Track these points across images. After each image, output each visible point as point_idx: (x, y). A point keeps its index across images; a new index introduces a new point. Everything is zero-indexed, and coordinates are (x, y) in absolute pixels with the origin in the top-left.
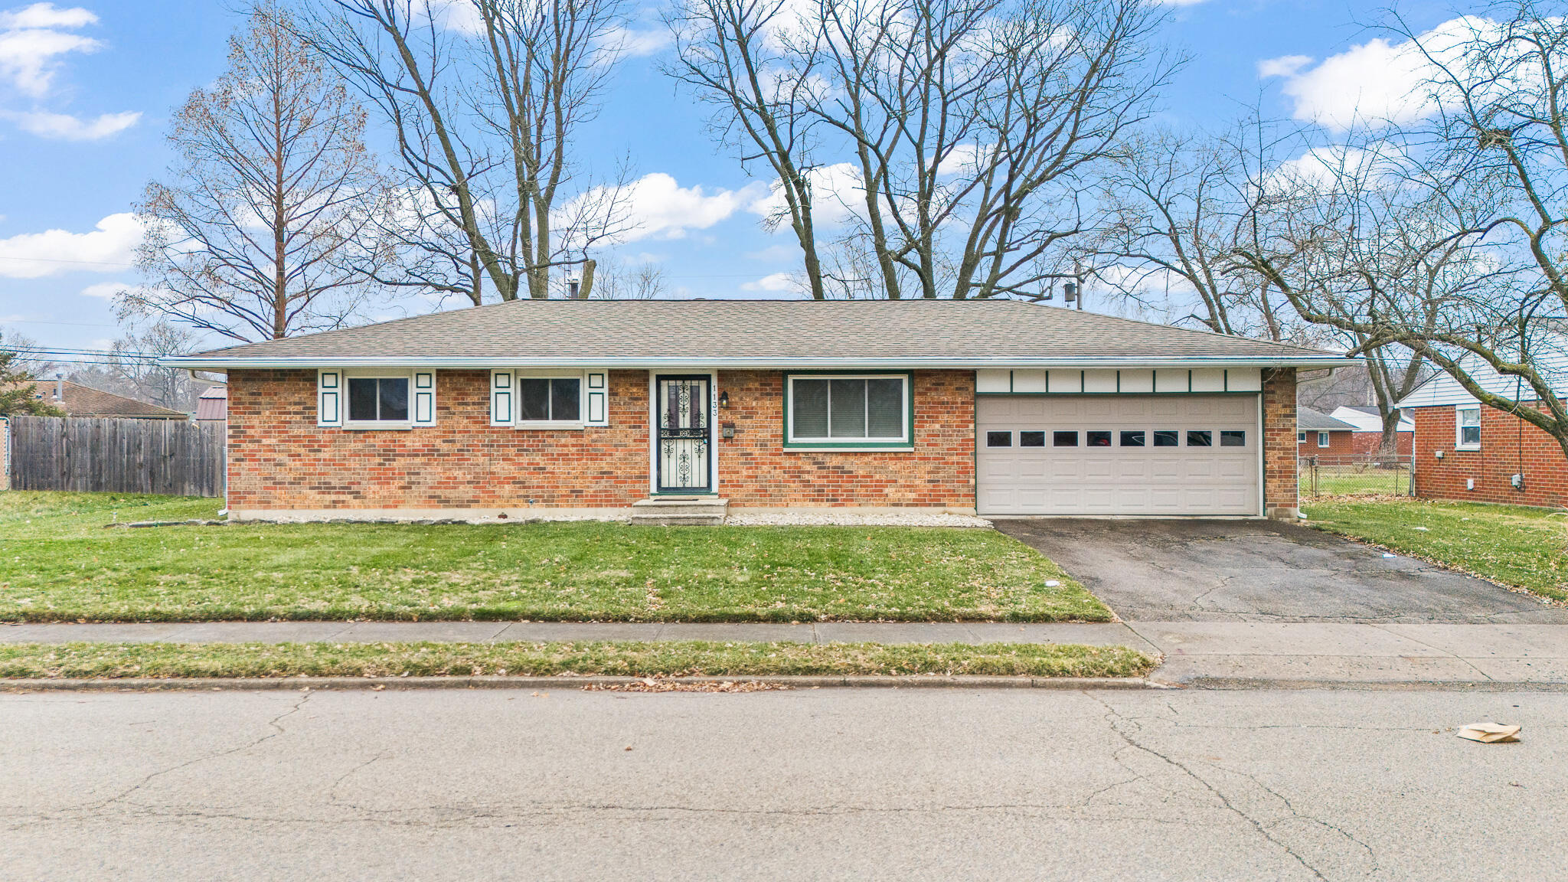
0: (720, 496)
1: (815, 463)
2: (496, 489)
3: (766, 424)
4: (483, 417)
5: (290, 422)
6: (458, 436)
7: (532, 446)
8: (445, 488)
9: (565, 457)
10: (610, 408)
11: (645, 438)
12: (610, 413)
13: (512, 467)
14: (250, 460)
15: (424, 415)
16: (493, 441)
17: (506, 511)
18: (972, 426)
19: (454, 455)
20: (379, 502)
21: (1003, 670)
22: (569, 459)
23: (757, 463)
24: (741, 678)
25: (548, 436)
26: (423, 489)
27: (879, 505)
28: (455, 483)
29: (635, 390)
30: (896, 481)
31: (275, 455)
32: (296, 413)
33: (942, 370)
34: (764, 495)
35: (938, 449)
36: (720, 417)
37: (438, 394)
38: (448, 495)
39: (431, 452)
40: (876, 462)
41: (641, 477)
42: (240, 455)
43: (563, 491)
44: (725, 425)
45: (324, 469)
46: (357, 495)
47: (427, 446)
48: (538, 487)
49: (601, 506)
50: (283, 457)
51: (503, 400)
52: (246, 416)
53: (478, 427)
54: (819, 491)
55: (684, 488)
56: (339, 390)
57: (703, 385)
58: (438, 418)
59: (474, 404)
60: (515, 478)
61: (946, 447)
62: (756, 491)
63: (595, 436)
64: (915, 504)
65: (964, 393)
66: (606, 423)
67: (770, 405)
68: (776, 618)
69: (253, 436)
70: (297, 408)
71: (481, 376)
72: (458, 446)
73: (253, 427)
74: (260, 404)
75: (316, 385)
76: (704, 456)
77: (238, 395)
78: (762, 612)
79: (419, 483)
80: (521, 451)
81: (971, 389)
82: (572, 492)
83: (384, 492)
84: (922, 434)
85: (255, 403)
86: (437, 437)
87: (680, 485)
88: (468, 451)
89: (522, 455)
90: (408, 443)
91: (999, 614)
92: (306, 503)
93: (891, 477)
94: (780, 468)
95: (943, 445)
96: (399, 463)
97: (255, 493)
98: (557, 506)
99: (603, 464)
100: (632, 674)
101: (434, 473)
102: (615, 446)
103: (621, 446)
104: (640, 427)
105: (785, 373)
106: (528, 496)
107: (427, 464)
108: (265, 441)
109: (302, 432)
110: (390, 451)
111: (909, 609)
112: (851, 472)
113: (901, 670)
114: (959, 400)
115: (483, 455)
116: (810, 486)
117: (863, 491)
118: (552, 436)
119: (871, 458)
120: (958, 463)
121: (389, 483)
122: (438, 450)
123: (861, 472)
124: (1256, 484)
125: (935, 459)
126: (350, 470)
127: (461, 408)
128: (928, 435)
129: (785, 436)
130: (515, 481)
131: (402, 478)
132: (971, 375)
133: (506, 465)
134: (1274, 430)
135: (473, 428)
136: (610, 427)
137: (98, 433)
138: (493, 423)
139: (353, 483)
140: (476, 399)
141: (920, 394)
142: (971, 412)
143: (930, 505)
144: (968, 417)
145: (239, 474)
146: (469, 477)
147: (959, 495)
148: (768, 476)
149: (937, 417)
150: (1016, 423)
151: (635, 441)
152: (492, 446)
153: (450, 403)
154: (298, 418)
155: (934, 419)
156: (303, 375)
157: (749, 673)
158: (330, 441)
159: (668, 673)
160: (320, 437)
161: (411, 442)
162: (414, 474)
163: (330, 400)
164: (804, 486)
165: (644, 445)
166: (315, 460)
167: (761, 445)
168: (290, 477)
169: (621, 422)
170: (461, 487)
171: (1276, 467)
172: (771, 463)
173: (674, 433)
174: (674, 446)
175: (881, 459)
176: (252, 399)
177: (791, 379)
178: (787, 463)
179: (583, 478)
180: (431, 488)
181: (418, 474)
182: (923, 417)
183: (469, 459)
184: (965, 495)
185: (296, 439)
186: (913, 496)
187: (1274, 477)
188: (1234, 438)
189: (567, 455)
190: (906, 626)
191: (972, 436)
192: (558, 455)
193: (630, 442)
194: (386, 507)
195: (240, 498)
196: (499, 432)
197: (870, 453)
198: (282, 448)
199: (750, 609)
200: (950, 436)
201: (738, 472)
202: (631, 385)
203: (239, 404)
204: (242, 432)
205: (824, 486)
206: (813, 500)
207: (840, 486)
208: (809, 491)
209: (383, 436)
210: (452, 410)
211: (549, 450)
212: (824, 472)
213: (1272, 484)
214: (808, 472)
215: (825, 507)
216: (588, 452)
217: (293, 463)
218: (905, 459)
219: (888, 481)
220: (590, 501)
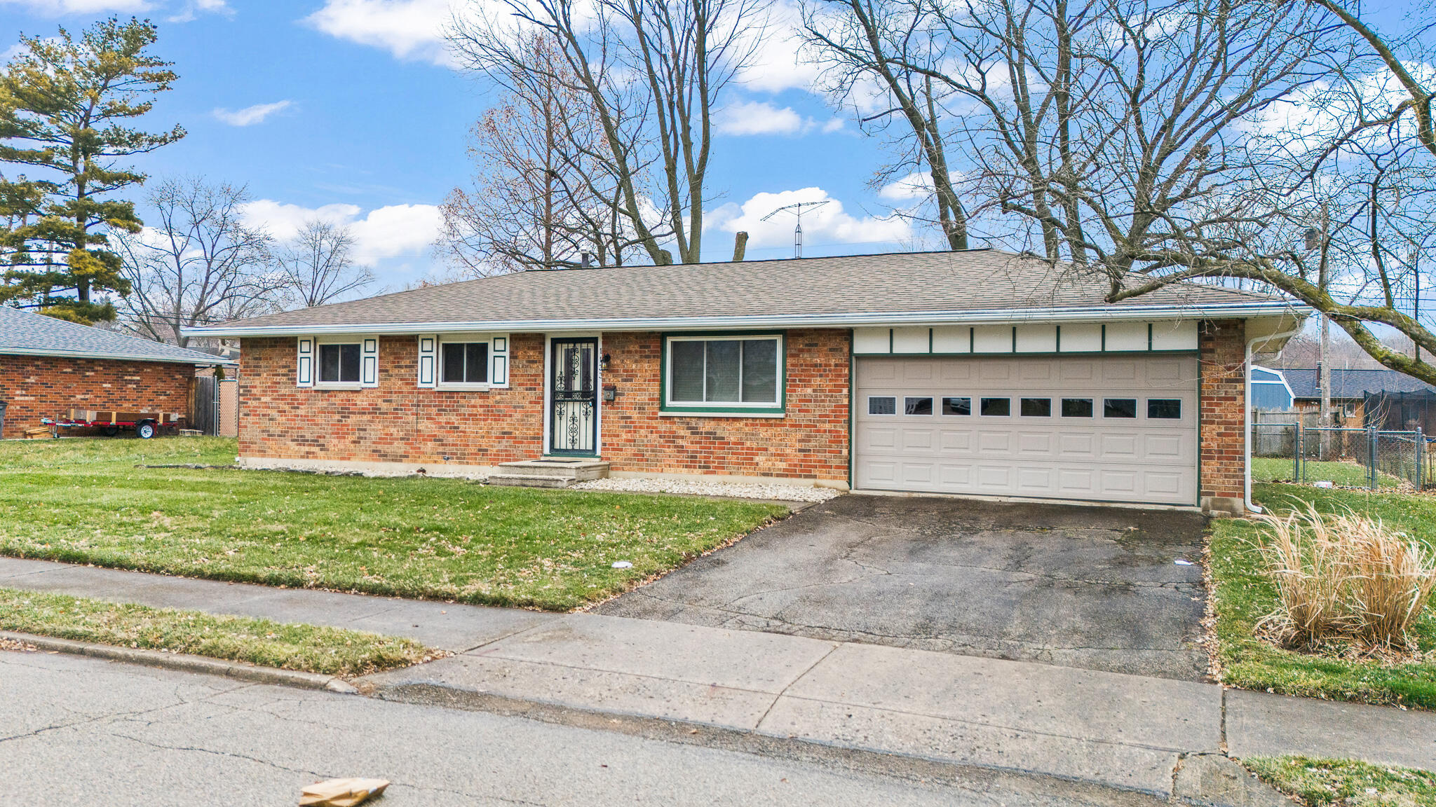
0: (602, 459)
1: (688, 428)
2: (422, 446)
3: (644, 387)
4: (412, 379)
5: (279, 383)
6: (394, 397)
7: (449, 406)
8: (384, 443)
9: (475, 417)
10: (511, 370)
11: (540, 400)
12: (511, 375)
13: (434, 426)
14: (255, 415)
15: (370, 377)
16: (420, 401)
17: (425, 466)
18: (845, 391)
19: (391, 413)
20: (337, 454)
22: (477, 420)
23: (635, 427)
25: (462, 397)
26: (368, 444)
27: (750, 474)
28: (389, 439)
29: (532, 353)
30: (766, 449)
31: (269, 411)
32: (283, 375)
33: (815, 330)
34: (641, 460)
35: (810, 416)
36: (603, 380)
37: (380, 358)
38: (386, 450)
39: (375, 410)
40: (747, 429)
41: (534, 438)
42: (247, 411)
43: (473, 449)
44: (609, 388)
45: (301, 424)
46: (323, 447)
47: (372, 405)
48: (453, 445)
50: (274, 413)
51: (428, 363)
52: (252, 377)
53: (409, 388)
54: (692, 457)
55: (573, 450)
56: (312, 355)
57: (591, 346)
58: (380, 379)
59: (406, 367)
60: (435, 436)
61: (817, 413)
62: (635, 455)
63: (498, 398)
64: (786, 474)
65: (838, 354)
66: (506, 386)
67: (648, 368)
69: (256, 395)
70: (285, 371)
71: (412, 341)
72: (394, 405)
73: (255, 387)
74: (260, 367)
75: (297, 351)
76: (591, 419)
77: (247, 360)
79: (366, 438)
80: (441, 411)
81: (845, 349)
82: (479, 450)
83: (341, 446)
84: (794, 398)
85: (257, 367)
86: (379, 397)
87: (570, 447)
88: (401, 410)
89: (441, 415)
90: (358, 402)
92: (289, 453)
93: (762, 444)
94: (657, 432)
95: (816, 411)
96: (352, 420)
97: (256, 443)
98: (468, 463)
99: (504, 425)
101: (376, 430)
102: (515, 407)
103: (519, 407)
104: (535, 389)
105: (663, 335)
106: (445, 453)
107: (372, 422)
108: (264, 399)
109: (286, 391)
110: (346, 409)
112: (723, 438)
114: (833, 362)
115: (413, 414)
116: (683, 452)
117: (734, 459)
118: (465, 397)
119: (742, 424)
120: (830, 431)
121: (344, 438)
122: (380, 409)
123: (732, 439)
124: (1188, 464)
125: (807, 426)
126: (318, 425)
127: (396, 371)
128: (800, 401)
129: (662, 399)
130: (435, 439)
131: (353, 434)
132: (847, 334)
133: (429, 424)
134: (1212, 399)
135: (406, 389)
136: (511, 389)
138: (420, 385)
139: (320, 437)
140: (407, 362)
141: (793, 356)
142: (845, 375)
143: (800, 476)
144: (842, 381)
145: (246, 427)
146: (401, 434)
147: (830, 467)
148: (645, 439)
149: (810, 381)
150: (897, 387)
151: (531, 402)
152: (419, 406)
153: (389, 366)
154: (284, 379)
155: (807, 383)
156: (288, 342)
158: (305, 400)
160: (298, 396)
161: (361, 401)
162: (362, 430)
163: (306, 364)
164: (678, 452)
165: (538, 407)
166: (295, 416)
167: (640, 408)
168: (278, 431)
169: (519, 385)
170: (396, 443)
171: (1214, 446)
172: (648, 427)
173: (569, 394)
174: (565, 409)
175: (752, 425)
176: (256, 363)
177: (669, 340)
178: (664, 427)
179: (488, 437)
180: (374, 443)
181: (365, 430)
182: (794, 381)
183: (401, 418)
184: (837, 467)
185: (283, 397)
186: (783, 465)
187: (1211, 458)
188: (1164, 409)
189: (476, 415)
191: (846, 402)
192: (469, 415)
193: (527, 403)
194: (343, 459)
195: (246, 447)
196: (424, 393)
197: (742, 419)
198: (274, 405)
200: (823, 401)
201: (618, 436)
202: (529, 348)
203: (248, 367)
204: (248, 391)
205: (697, 452)
206: (687, 467)
207: (712, 453)
208: (683, 457)
209: (342, 396)
210: (390, 373)
211: (462, 410)
212: (697, 438)
213: (1210, 467)
214: (682, 437)
215: (697, 474)
216: (493, 413)
217: (280, 418)
218: (776, 425)
219: (759, 449)
220: (494, 459)
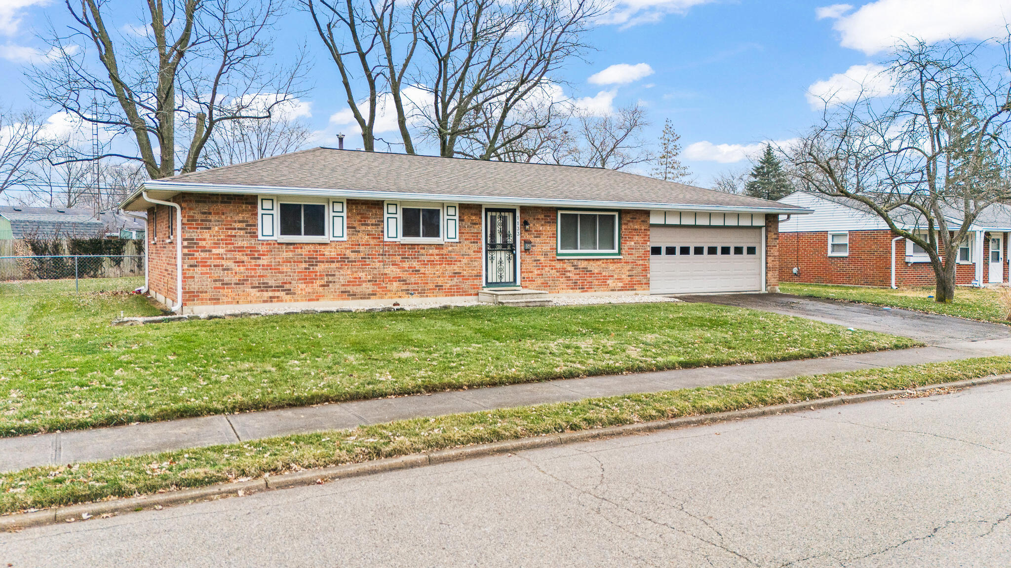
0: (521, 287)
1: (573, 266)
2: (388, 285)
3: (547, 241)
4: (378, 235)
5: (235, 236)
6: (362, 248)
7: (411, 255)
8: (353, 285)
9: (432, 263)
10: (460, 230)
11: (479, 250)
12: (460, 233)
13: (398, 270)
14: (202, 266)
15: (338, 232)
16: (386, 251)
17: (398, 301)
18: (648, 243)
19: (358, 261)
20: (305, 296)
22: (434, 264)
23: (542, 266)
25: (421, 248)
26: (337, 286)
27: (604, 291)
28: (358, 282)
29: (474, 218)
30: (613, 276)
31: (223, 262)
32: (239, 229)
33: (635, 210)
34: (547, 286)
35: (633, 257)
36: (521, 237)
37: (348, 217)
38: (355, 290)
39: (343, 259)
40: (603, 265)
41: (477, 276)
42: (193, 262)
43: (431, 286)
44: (527, 242)
45: (263, 273)
46: (288, 292)
47: (340, 255)
48: (415, 284)
49: (454, 295)
50: (230, 264)
51: (392, 222)
52: (199, 231)
53: (376, 241)
54: (575, 283)
55: (501, 282)
56: (274, 212)
57: (510, 217)
58: (348, 235)
59: (372, 225)
60: (400, 277)
61: (637, 255)
62: (542, 283)
63: (450, 248)
64: (623, 289)
65: (644, 224)
66: (457, 240)
67: (549, 229)
69: (205, 247)
70: (243, 225)
71: (378, 205)
72: (362, 255)
73: (204, 240)
74: (210, 221)
75: (256, 207)
76: (512, 261)
77: (191, 214)
79: (334, 282)
80: (404, 259)
81: (647, 221)
82: (436, 286)
83: (309, 289)
84: (625, 247)
85: (206, 221)
86: (347, 248)
87: (499, 281)
88: (369, 258)
89: (404, 262)
90: (326, 253)
92: (249, 299)
93: (611, 273)
94: (555, 269)
96: (320, 268)
97: (206, 292)
98: (427, 296)
99: (455, 267)
101: (344, 275)
102: (463, 255)
103: (466, 255)
104: (477, 243)
105: (556, 209)
106: (408, 290)
107: (341, 268)
108: (215, 251)
109: (245, 244)
110: (313, 258)
112: (591, 271)
114: (643, 228)
115: (379, 262)
116: (570, 280)
117: (596, 282)
118: (424, 249)
119: (600, 262)
120: (642, 265)
121: (313, 283)
122: (348, 258)
123: (596, 271)
125: (632, 262)
126: (283, 273)
127: (363, 228)
128: (628, 249)
129: (557, 249)
130: (400, 280)
131: (322, 279)
132: (647, 213)
133: (394, 269)
134: (769, 246)
135: (372, 242)
136: (460, 242)
138: (386, 239)
139: (286, 283)
140: (373, 221)
141: (625, 224)
142: (648, 235)
143: (629, 290)
144: (647, 238)
145: (193, 277)
146: (369, 277)
147: (641, 284)
148: (549, 274)
149: (633, 238)
150: (665, 241)
151: (474, 252)
152: (385, 255)
153: (356, 224)
154: (242, 233)
155: (631, 239)
156: (246, 199)
158: (267, 251)
160: (260, 248)
161: (329, 252)
162: (331, 275)
163: (267, 220)
164: (567, 280)
165: (479, 255)
166: (256, 265)
167: (545, 254)
168: (235, 279)
169: (466, 239)
170: (364, 285)
172: (550, 266)
173: (495, 246)
174: (495, 255)
175: (606, 263)
176: (203, 217)
177: (560, 213)
178: (559, 265)
179: (443, 277)
180: (343, 285)
181: (334, 275)
182: (625, 238)
183: (369, 265)
184: (644, 284)
185: (240, 249)
187: (771, 271)
188: (751, 251)
189: (433, 261)
191: (649, 249)
192: (428, 261)
193: (471, 252)
194: (310, 300)
195: (194, 296)
196: (389, 245)
197: (601, 259)
198: (228, 256)
200: (639, 249)
201: (532, 272)
202: (472, 214)
203: (192, 221)
204: (195, 243)
205: (577, 280)
206: (572, 289)
207: (585, 280)
208: (570, 283)
209: (307, 248)
210: (358, 229)
211: (423, 258)
212: (578, 271)
213: (769, 275)
214: (569, 271)
216: (446, 259)
217: (238, 268)
218: (618, 263)
219: (609, 276)
220: (448, 292)
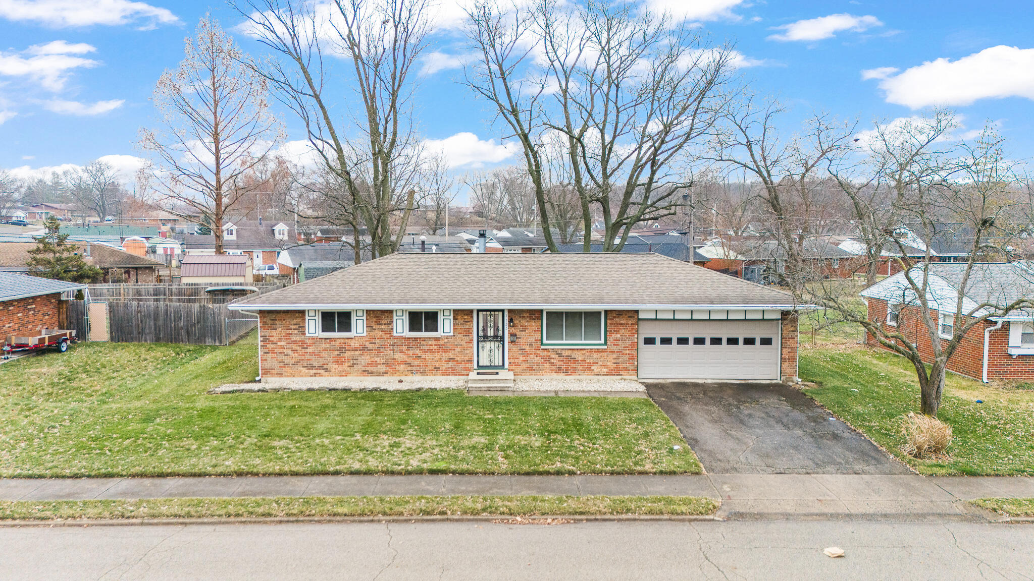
0: (509, 370)
1: (557, 354)
2: (397, 367)
3: (532, 334)
4: (389, 331)
5: (292, 334)
6: (377, 341)
7: (414, 345)
8: (371, 367)
9: (431, 351)
10: (454, 326)
11: (471, 341)
12: (454, 329)
13: (405, 356)
14: (272, 353)
15: (360, 330)
16: (395, 343)
17: (403, 378)
18: (636, 336)
19: (375, 350)
21: (658, 512)
22: (433, 352)
23: (528, 354)
24: (555, 517)
25: (422, 340)
26: (360, 367)
27: (589, 375)
28: (376, 364)
29: (466, 317)
30: (597, 363)
31: (285, 351)
32: (294, 329)
33: (621, 310)
34: (531, 370)
35: (619, 347)
36: (509, 331)
37: (367, 320)
38: (372, 370)
39: (364, 348)
40: (588, 354)
41: (469, 361)
42: (266, 350)
43: (430, 368)
44: (512, 335)
45: (309, 357)
46: (326, 370)
47: (362, 345)
48: (418, 366)
50: (288, 352)
51: (400, 322)
52: (270, 331)
53: (387, 336)
54: (559, 368)
55: (491, 366)
56: (316, 318)
57: (500, 314)
58: (367, 331)
59: (385, 324)
60: (406, 361)
62: (527, 368)
63: (446, 340)
64: (607, 374)
65: (632, 319)
66: (452, 334)
67: (535, 324)
68: (558, 473)
69: (273, 341)
70: (297, 327)
71: (389, 312)
72: (377, 345)
73: (273, 336)
74: (276, 325)
75: (305, 315)
76: (501, 350)
77: (266, 322)
78: (552, 468)
79: (358, 364)
80: (409, 348)
81: (636, 317)
82: (435, 368)
84: (611, 339)
85: (274, 325)
86: (366, 341)
87: (489, 364)
88: (382, 348)
89: (409, 350)
91: (654, 470)
92: (301, 374)
93: (595, 361)
94: (540, 356)
95: (622, 345)
96: (348, 354)
97: (274, 369)
98: (427, 375)
99: (450, 354)
100: (511, 514)
101: (365, 359)
102: (456, 345)
103: (459, 345)
104: (470, 336)
105: (542, 311)
106: (413, 371)
107: (362, 355)
108: (279, 343)
109: (298, 339)
110: (343, 348)
111: (615, 467)
112: (575, 358)
113: (618, 512)
114: (630, 322)
115: (390, 350)
116: (554, 365)
117: (581, 368)
118: (425, 340)
119: (585, 351)
120: (629, 354)
121: (343, 364)
122: (367, 348)
123: (580, 359)
124: (777, 364)
125: (617, 352)
126: (323, 357)
127: (378, 327)
128: (614, 340)
129: (542, 340)
130: (406, 363)
131: (349, 362)
132: (636, 312)
133: (401, 355)
134: (786, 338)
135: (385, 336)
136: (454, 336)
137: (158, 310)
138: (395, 334)
139: (324, 364)
140: (386, 322)
141: (610, 319)
142: (636, 328)
143: (614, 375)
144: (634, 331)
145: (266, 360)
146: (383, 361)
147: (629, 370)
148: (533, 360)
149: (619, 331)
150: (658, 333)
151: (466, 343)
152: (394, 345)
153: (373, 324)
154: (296, 332)
155: (617, 332)
156: (298, 312)
157: (557, 514)
158: (312, 343)
159: (525, 514)
160: (307, 341)
161: (353, 344)
162: (355, 359)
163: (312, 323)
164: (552, 365)
165: (470, 345)
166: (305, 353)
167: (530, 345)
168: (292, 361)
169: (459, 334)
170: (379, 366)
171: (786, 357)
172: (535, 354)
173: (486, 337)
174: (485, 345)
175: (590, 352)
176: (272, 322)
177: (545, 315)
178: (543, 354)
179: (440, 361)
180: (364, 366)
181: (357, 359)
182: (611, 331)
183: (383, 352)
184: (632, 370)
185: (295, 342)
187: (785, 361)
188: (766, 342)
190: (615, 477)
191: (636, 341)
192: (428, 350)
193: (463, 343)
194: (341, 376)
195: (267, 372)
196: (398, 338)
197: (585, 349)
198: (288, 347)
199: (546, 468)
200: (625, 340)
201: (518, 358)
202: (465, 315)
203: (266, 325)
204: (267, 339)
205: (562, 365)
206: (556, 372)
207: (570, 366)
208: (554, 368)
209: (339, 341)
210: (374, 327)
211: (423, 347)
212: (562, 358)
213: (785, 365)
214: (554, 358)
215: (562, 376)
216: (442, 348)
217: (293, 355)
218: (602, 352)
219: (594, 363)
220: (444, 373)
